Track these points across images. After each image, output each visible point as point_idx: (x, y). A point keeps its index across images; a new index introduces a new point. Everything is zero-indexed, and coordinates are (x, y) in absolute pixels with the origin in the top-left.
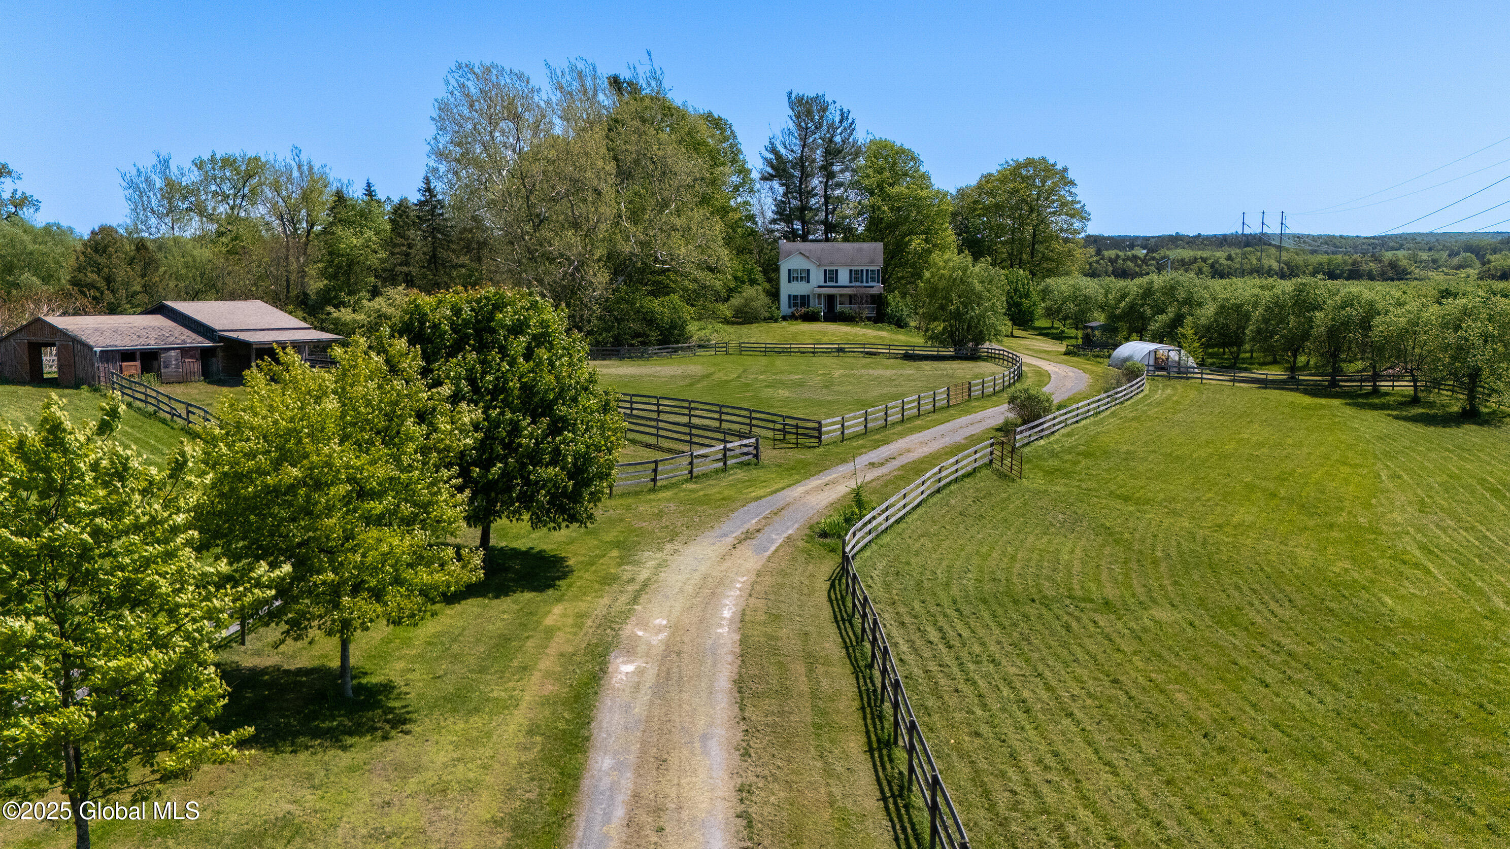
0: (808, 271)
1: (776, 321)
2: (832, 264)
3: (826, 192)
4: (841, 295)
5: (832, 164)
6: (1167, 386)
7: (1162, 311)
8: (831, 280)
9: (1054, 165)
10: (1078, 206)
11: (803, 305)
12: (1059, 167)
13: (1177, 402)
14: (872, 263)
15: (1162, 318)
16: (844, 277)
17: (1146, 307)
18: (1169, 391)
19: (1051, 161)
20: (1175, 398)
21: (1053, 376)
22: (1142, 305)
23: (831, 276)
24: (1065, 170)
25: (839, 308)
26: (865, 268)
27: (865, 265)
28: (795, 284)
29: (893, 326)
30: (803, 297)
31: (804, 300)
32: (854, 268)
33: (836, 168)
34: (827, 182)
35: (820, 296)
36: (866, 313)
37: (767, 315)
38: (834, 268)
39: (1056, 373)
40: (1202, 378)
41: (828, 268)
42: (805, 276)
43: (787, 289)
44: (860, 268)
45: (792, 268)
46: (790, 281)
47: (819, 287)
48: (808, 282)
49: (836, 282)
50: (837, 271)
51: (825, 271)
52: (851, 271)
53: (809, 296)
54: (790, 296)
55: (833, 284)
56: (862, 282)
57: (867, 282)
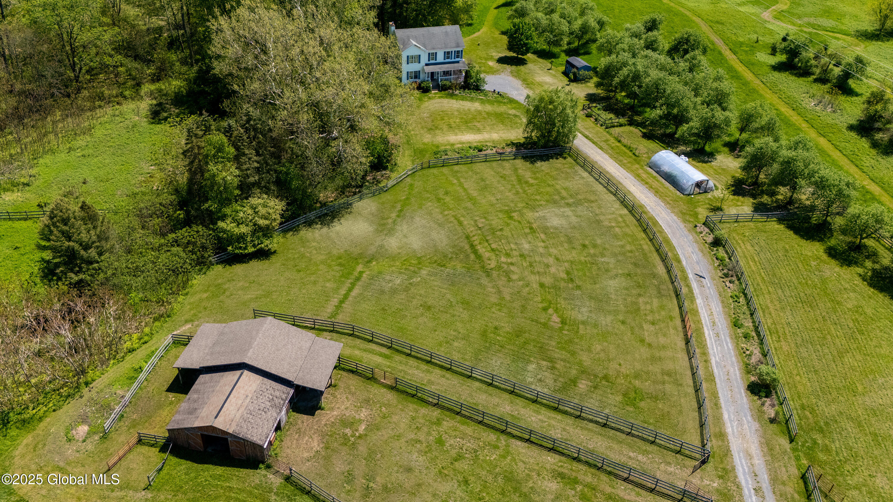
0: (420, 56)
2: (434, 47)
4: (441, 72)
11: (416, 78)
14: (458, 46)
16: (440, 57)
23: (432, 57)
25: (440, 80)
26: (453, 50)
27: (453, 47)
28: (410, 65)
30: (416, 72)
31: (417, 75)
32: (446, 49)
35: (426, 71)
38: (434, 51)
41: (431, 52)
42: (418, 59)
43: (406, 68)
44: (450, 50)
45: (409, 55)
46: (408, 63)
47: (427, 65)
48: (419, 62)
49: (436, 60)
50: (436, 53)
51: (429, 54)
52: (445, 52)
53: (419, 71)
54: (408, 72)
55: (434, 62)
56: (451, 59)
57: (455, 58)
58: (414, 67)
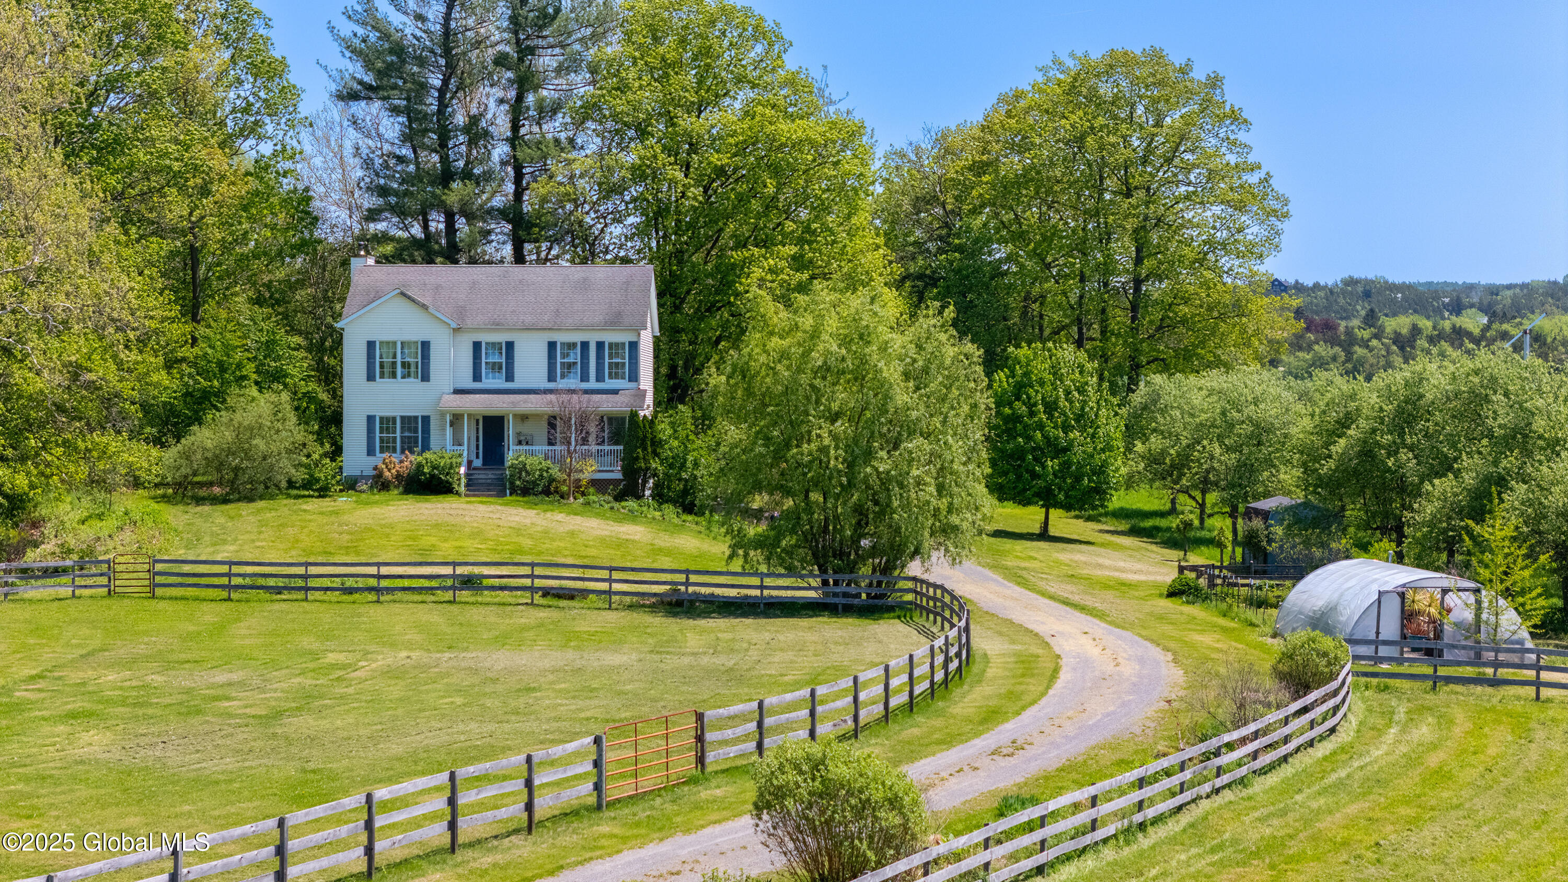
0: (426, 345)
1: (323, 492)
2: (497, 326)
3: (515, 127)
4: (523, 418)
5: (532, 51)
6: (1425, 709)
7: (1445, 467)
8: (494, 371)
9: (1184, 71)
10: (1253, 179)
11: (409, 445)
12: (1199, 74)
13: (1441, 776)
14: (619, 321)
15: (1443, 486)
16: (531, 365)
17: (1404, 455)
18: (1424, 731)
19: (1177, 59)
20: (1433, 760)
21: (1065, 676)
22: (1393, 452)
23: (493, 360)
24: (1215, 82)
25: (513, 455)
26: (593, 338)
27: (592, 327)
28: (384, 385)
29: (670, 510)
30: (409, 422)
31: (413, 432)
32: (561, 338)
33: (546, 61)
34: (520, 98)
35: (456, 419)
36: (589, 470)
37: (300, 475)
38: (501, 338)
39: (1085, 663)
40: (1538, 684)
41: (484, 338)
42: (417, 362)
43: (363, 399)
44: (578, 338)
45: (377, 337)
46: (371, 377)
47: (457, 392)
48: (426, 378)
49: (510, 377)
50: (510, 345)
51: (477, 346)
52: (552, 346)
53: (426, 419)
54: (370, 419)
55: (499, 382)
56: (585, 378)
57: (600, 378)
58: (400, 397)
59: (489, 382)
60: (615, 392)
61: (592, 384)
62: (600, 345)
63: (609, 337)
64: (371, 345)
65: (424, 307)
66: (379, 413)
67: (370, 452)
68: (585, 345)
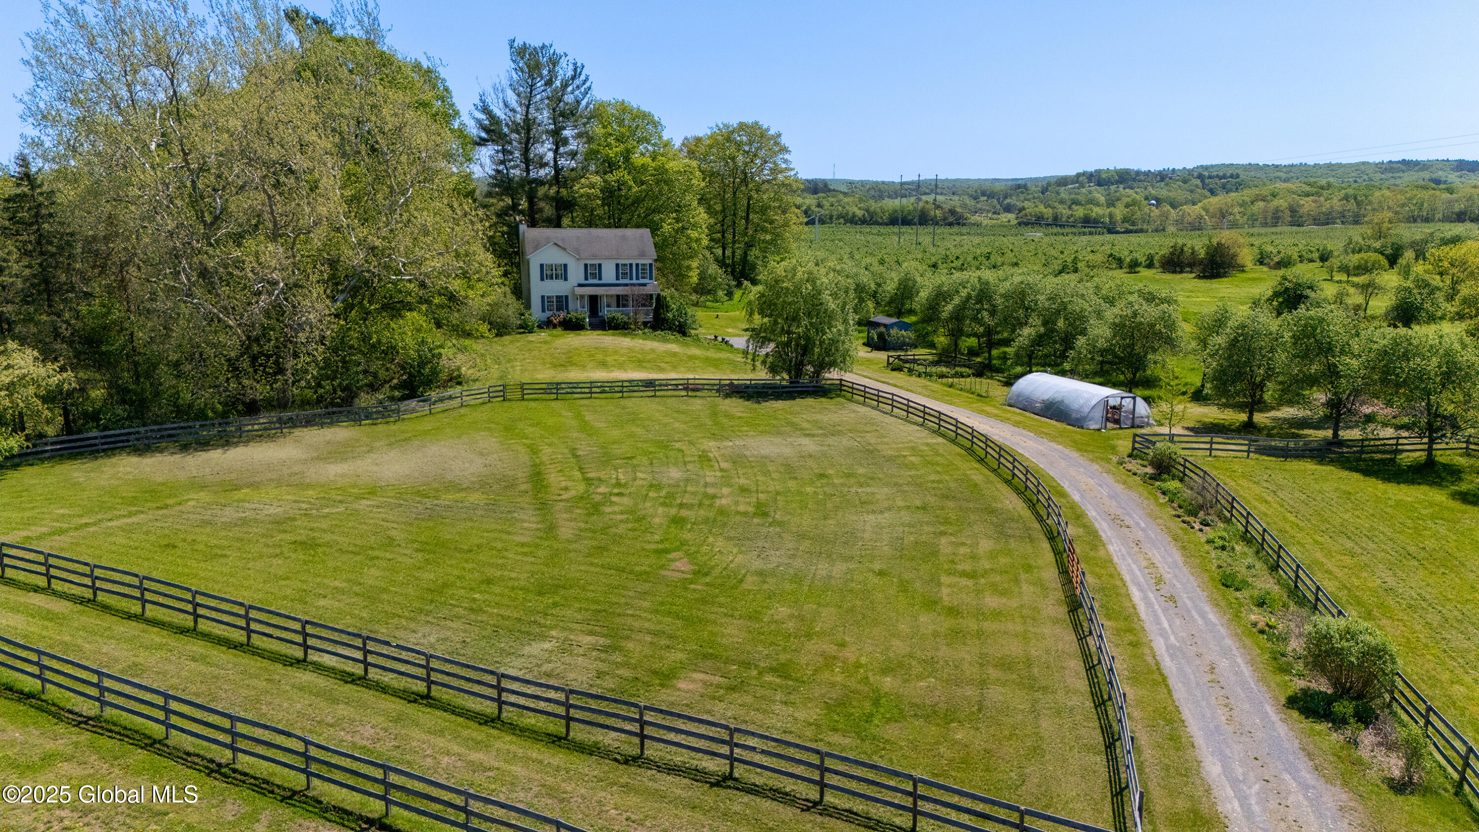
0: (565, 266)
1: (530, 331)
2: (594, 257)
3: (555, 161)
4: (606, 296)
5: (563, 129)
8: (594, 276)
9: (768, 130)
10: (792, 173)
11: (560, 309)
12: (773, 132)
14: (642, 255)
16: (609, 274)
19: (765, 127)
23: (593, 271)
24: (779, 135)
25: (606, 312)
26: (634, 262)
27: (634, 258)
28: (548, 283)
29: (677, 336)
30: (560, 298)
31: (562, 302)
32: (621, 262)
33: (567, 133)
34: (557, 148)
35: (582, 297)
36: (642, 318)
37: (519, 324)
38: (596, 262)
41: (589, 262)
42: (562, 273)
43: (539, 288)
44: (628, 262)
45: (544, 262)
46: (542, 279)
47: (580, 285)
48: (566, 279)
49: (600, 279)
50: (600, 265)
51: (586, 265)
52: (617, 265)
53: (567, 297)
54: (543, 297)
55: (596, 281)
56: (631, 279)
57: (637, 279)
58: (555, 288)
59: (591, 281)
60: (645, 285)
61: (634, 281)
62: (637, 265)
63: (641, 262)
64: (542, 266)
65: (565, 249)
66: (546, 294)
67: (543, 311)
68: (631, 265)
